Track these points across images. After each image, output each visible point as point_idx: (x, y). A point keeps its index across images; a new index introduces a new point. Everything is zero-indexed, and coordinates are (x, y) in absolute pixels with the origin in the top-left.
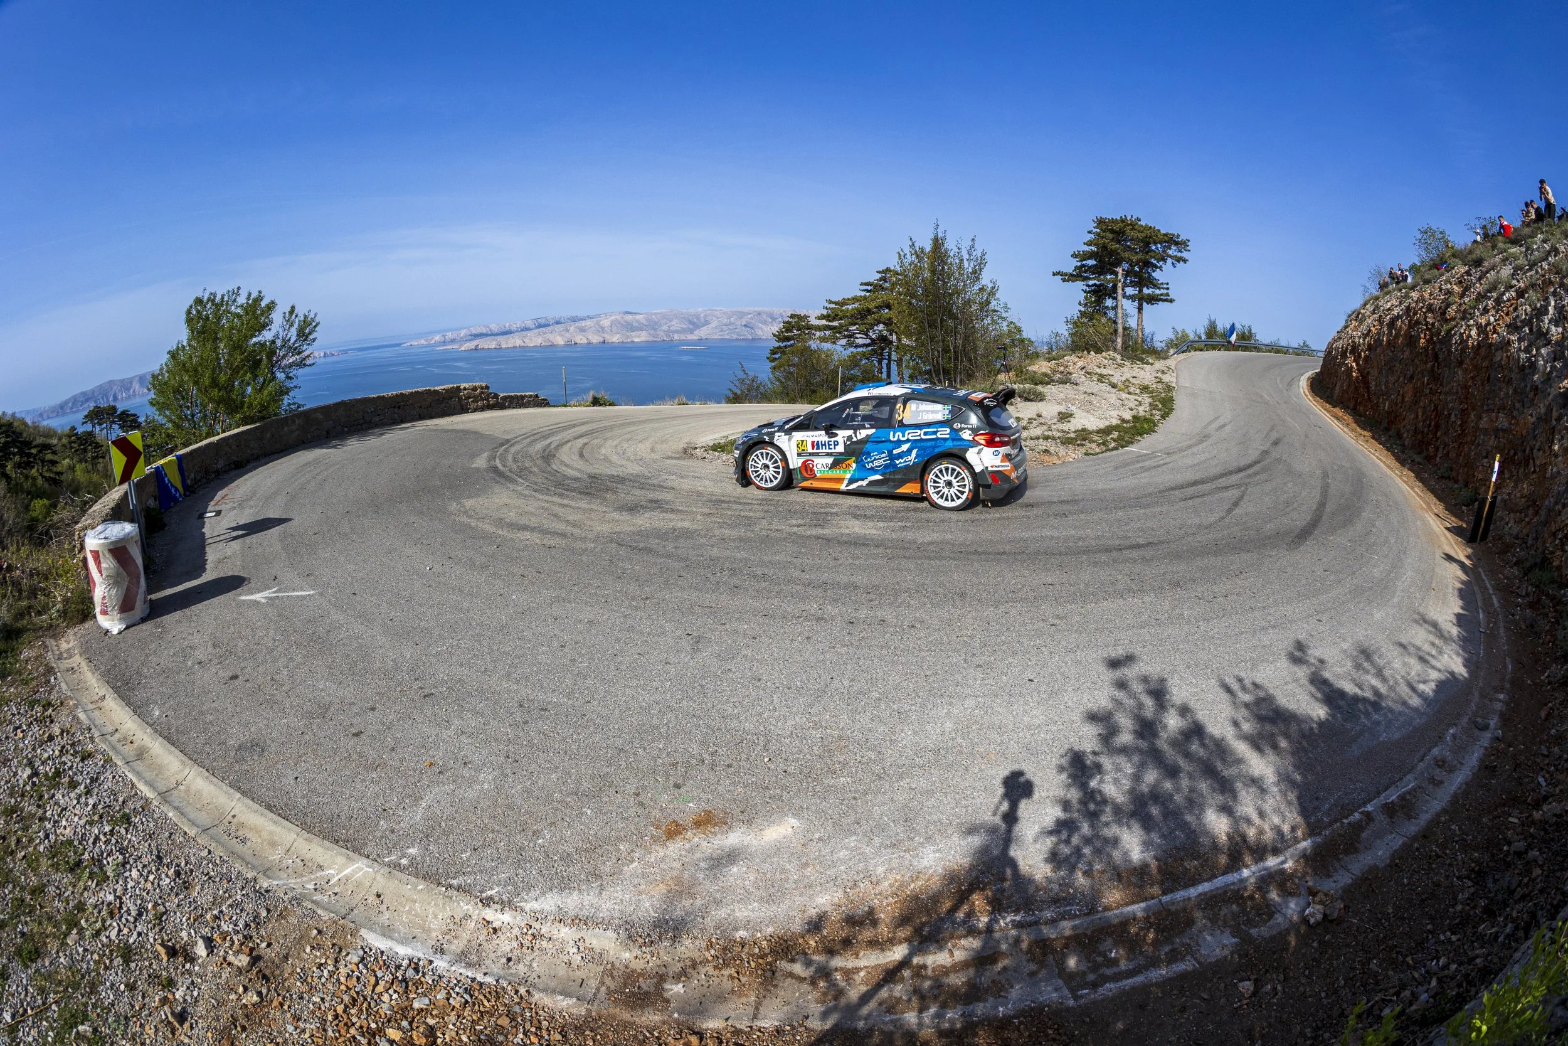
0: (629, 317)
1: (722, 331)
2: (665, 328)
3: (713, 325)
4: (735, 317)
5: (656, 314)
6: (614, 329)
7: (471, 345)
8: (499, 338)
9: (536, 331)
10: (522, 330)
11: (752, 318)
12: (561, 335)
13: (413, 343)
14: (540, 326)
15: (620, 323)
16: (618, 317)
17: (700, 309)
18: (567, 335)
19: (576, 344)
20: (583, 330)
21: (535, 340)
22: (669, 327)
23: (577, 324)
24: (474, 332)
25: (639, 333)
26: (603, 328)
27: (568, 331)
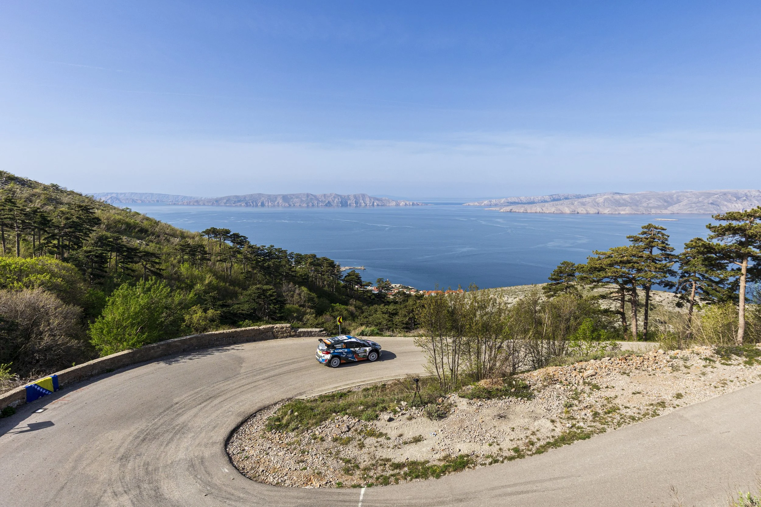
0: (617, 197)
1: (691, 207)
2: (645, 205)
3: (685, 202)
4: (703, 197)
5: (638, 195)
6: (606, 204)
7: (508, 209)
8: (526, 206)
9: (552, 203)
10: (542, 202)
11: (718, 198)
12: (568, 207)
13: (470, 204)
14: (554, 200)
15: (610, 200)
16: (609, 196)
17: (674, 191)
18: (572, 207)
19: (578, 213)
20: (583, 204)
21: (550, 209)
22: (648, 204)
23: (580, 200)
24: (510, 201)
25: (625, 208)
26: (598, 204)
27: (573, 204)
